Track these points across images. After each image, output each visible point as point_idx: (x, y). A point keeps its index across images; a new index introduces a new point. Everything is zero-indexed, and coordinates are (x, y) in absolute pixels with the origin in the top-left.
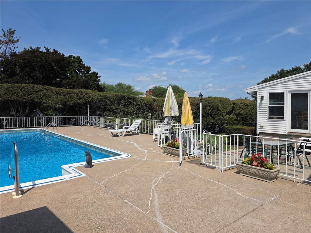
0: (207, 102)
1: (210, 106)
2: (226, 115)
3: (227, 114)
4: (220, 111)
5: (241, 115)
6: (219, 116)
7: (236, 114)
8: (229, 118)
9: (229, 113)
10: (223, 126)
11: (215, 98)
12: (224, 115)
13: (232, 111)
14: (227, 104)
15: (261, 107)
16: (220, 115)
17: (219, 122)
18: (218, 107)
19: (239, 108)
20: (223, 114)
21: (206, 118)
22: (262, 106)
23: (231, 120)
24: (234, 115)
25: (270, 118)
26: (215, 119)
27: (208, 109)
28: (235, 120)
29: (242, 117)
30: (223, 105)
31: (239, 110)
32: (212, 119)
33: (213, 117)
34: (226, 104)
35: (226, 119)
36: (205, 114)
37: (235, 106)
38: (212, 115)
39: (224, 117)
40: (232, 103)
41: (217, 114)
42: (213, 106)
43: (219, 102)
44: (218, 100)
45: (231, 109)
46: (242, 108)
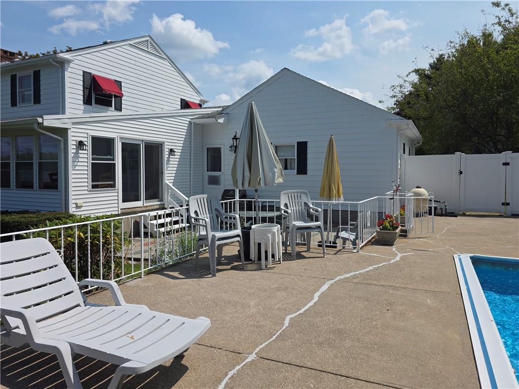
15: (76, 164)
22: (79, 161)
25: (94, 187)
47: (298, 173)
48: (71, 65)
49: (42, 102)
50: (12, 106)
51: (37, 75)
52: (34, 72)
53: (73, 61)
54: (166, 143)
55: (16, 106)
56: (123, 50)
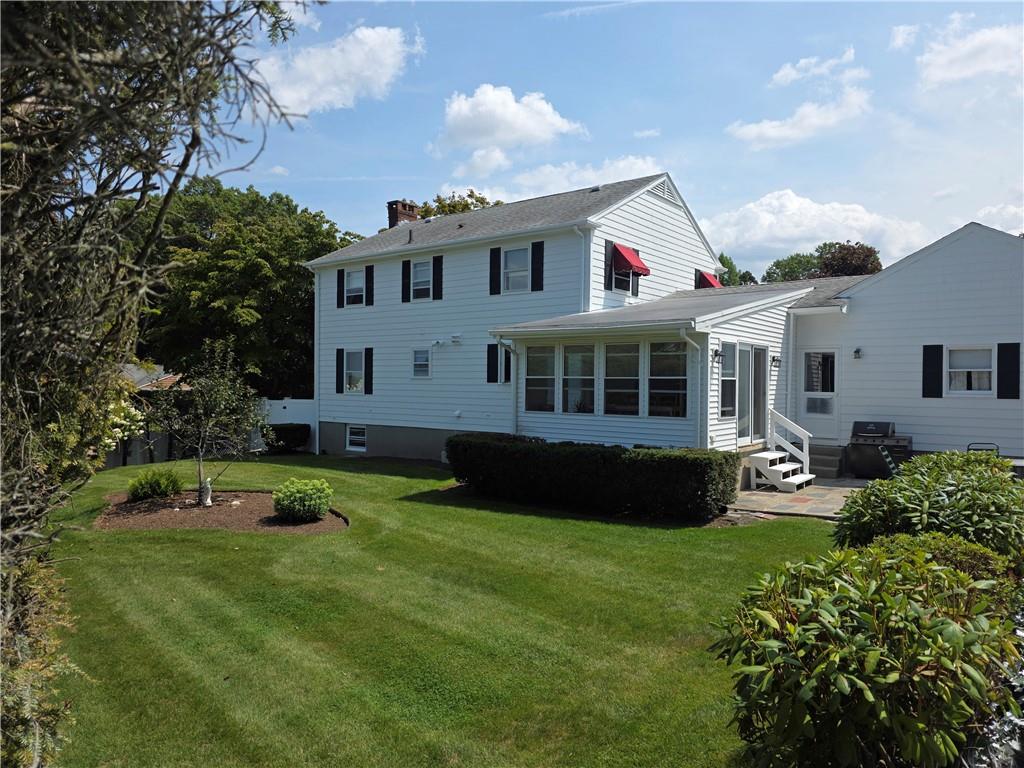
15: (711, 382)
22: (713, 379)
25: (722, 414)
47: (1000, 396)
48: (596, 232)
49: (545, 287)
50: (491, 294)
51: (538, 249)
52: (533, 244)
53: (600, 226)
54: (770, 349)
55: (499, 293)
56: (642, 202)
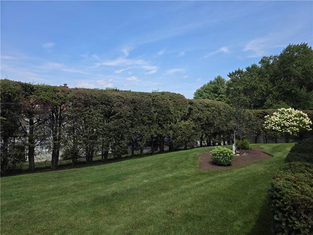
0: (151, 99)
1: (155, 106)
2: (180, 121)
3: (182, 120)
4: (172, 114)
5: (200, 120)
6: (170, 124)
7: (194, 119)
8: (185, 125)
9: (185, 119)
10: (176, 139)
11: (163, 93)
12: (178, 121)
13: (189, 114)
14: (182, 102)
16: (171, 120)
17: (171, 132)
18: (169, 108)
19: (198, 110)
20: (176, 120)
21: (149, 126)
23: (187, 128)
24: (191, 121)
26: (164, 128)
27: (152, 111)
28: (193, 128)
29: (202, 123)
30: (176, 104)
31: (198, 112)
32: (160, 128)
33: (161, 125)
34: (180, 103)
35: (181, 127)
36: (148, 120)
37: (192, 107)
38: (159, 121)
39: (178, 124)
40: (188, 102)
41: (167, 120)
42: (160, 106)
43: (170, 100)
44: (168, 96)
45: (187, 111)
46: (202, 110)
